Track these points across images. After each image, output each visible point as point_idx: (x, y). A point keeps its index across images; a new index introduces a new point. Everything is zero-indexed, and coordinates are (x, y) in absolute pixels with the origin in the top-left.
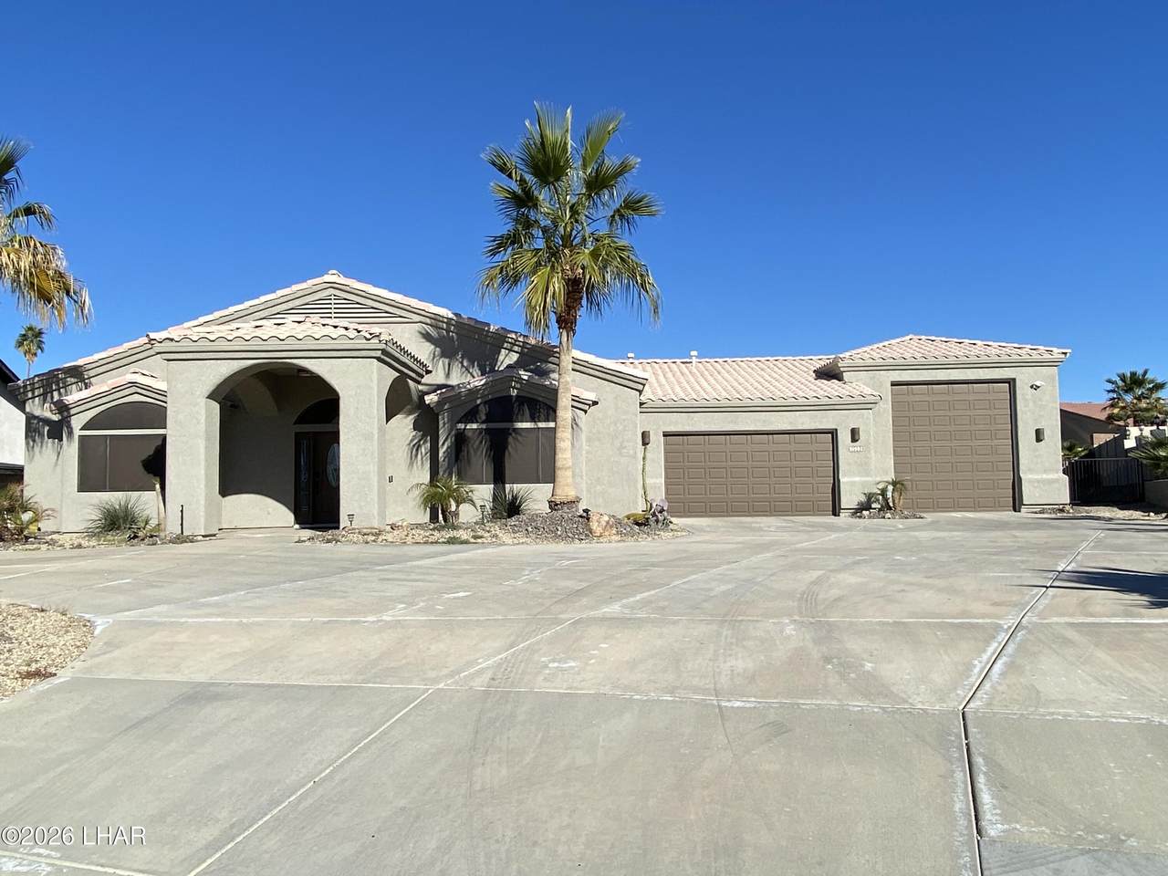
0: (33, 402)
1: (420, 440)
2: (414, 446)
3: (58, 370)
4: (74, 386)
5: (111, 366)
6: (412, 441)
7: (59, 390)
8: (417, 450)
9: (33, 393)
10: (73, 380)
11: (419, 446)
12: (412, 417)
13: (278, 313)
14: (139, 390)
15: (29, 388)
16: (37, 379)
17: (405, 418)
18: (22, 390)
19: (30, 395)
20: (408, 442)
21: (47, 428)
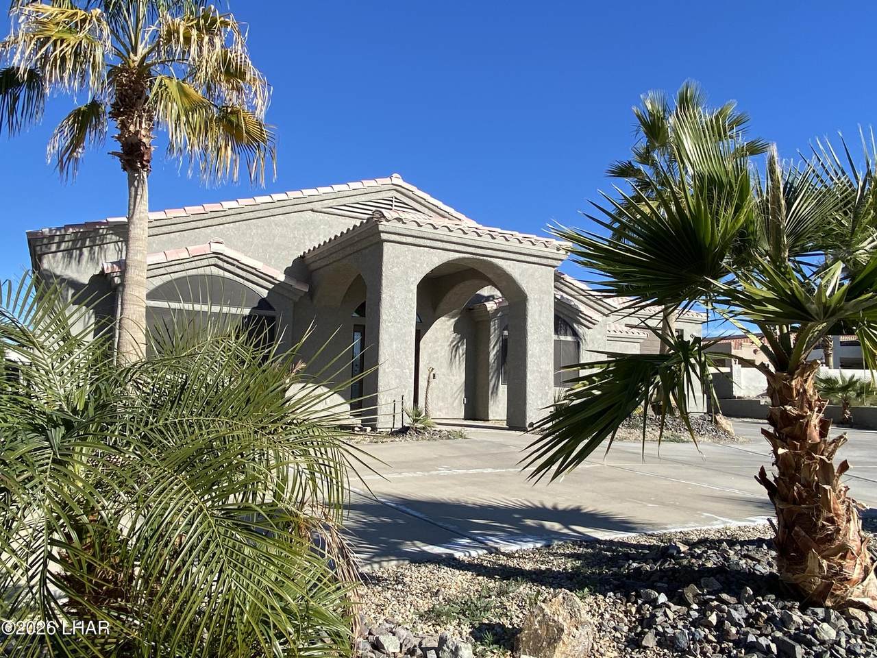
0: (54, 257)
1: (458, 342)
2: (454, 346)
3: (100, 224)
4: (112, 246)
5: (165, 229)
6: (452, 342)
7: (91, 247)
8: (456, 351)
9: (59, 246)
10: (115, 238)
11: (458, 347)
12: (453, 320)
13: (345, 205)
14: (220, 263)
15: (57, 240)
16: (71, 230)
17: (448, 320)
18: (45, 241)
19: (54, 248)
20: (449, 343)
21: (71, 292)
